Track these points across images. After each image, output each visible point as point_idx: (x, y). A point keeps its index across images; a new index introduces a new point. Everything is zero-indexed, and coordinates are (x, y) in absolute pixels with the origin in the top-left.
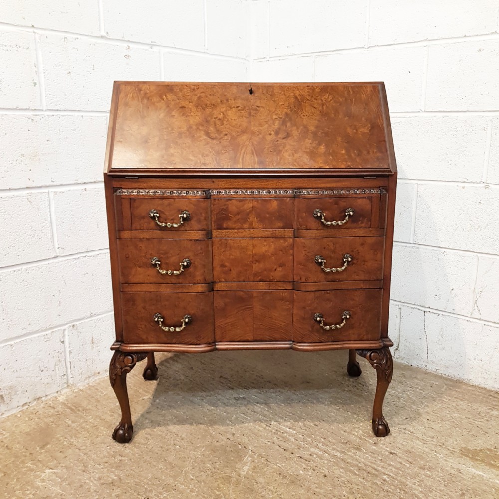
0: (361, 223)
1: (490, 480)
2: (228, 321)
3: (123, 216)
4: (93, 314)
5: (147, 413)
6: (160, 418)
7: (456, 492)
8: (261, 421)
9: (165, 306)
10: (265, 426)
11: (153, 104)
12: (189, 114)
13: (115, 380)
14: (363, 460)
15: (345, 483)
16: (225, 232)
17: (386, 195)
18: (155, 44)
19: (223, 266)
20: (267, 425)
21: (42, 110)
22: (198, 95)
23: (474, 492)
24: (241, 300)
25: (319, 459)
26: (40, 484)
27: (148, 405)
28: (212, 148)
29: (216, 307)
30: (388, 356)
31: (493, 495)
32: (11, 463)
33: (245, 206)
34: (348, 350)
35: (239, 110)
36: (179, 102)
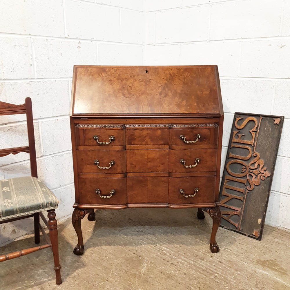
0: (205, 142)
1: (272, 277)
2: (134, 192)
3: (80, 138)
4: (61, 185)
5: (91, 239)
6: (98, 242)
7: (253, 283)
8: (151, 244)
9: (101, 185)
10: (153, 247)
11: (95, 78)
12: (114, 84)
13: (75, 223)
14: (205, 266)
15: (195, 278)
16: (133, 146)
17: (218, 127)
18: (93, 39)
19: (132, 164)
20: (154, 246)
21: (35, 79)
22: (119, 73)
23: (263, 283)
24: (141, 181)
25: (182, 265)
26: (38, 277)
27: (91, 234)
28: (126, 102)
29: (128, 185)
30: (219, 211)
31: (273, 285)
32: (21, 266)
33: (144, 133)
34: (198, 208)
35: (140, 82)
36: (109, 77)
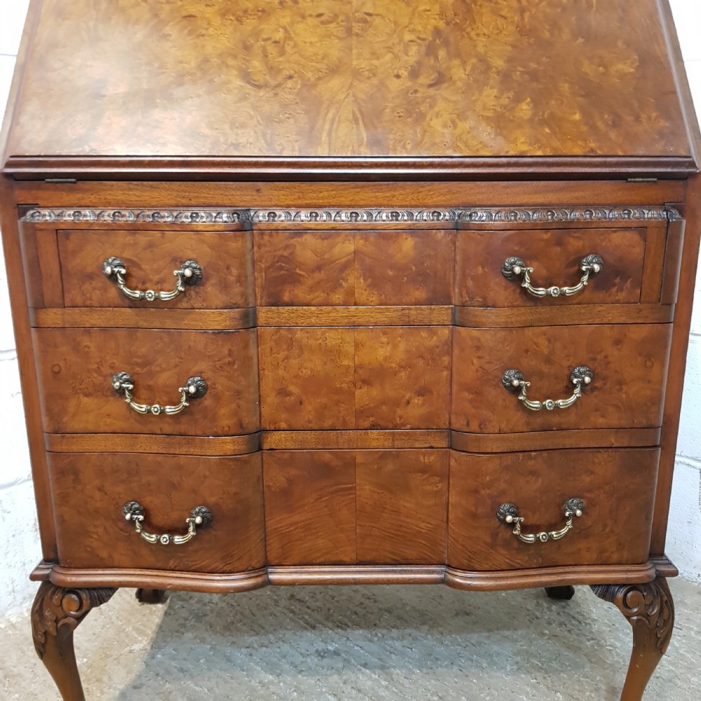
0: (617, 292)
2: (296, 518)
3: (40, 274)
9: (149, 485)
11: (122, 10)
12: (204, 32)
13: (43, 645)
16: (288, 312)
17: (681, 223)
19: (283, 392)
24: (326, 470)
28: (255, 108)
29: (269, 487)
30: (665, 599)
33: (337, 250)
35: (323, 23)
36: (182, 6)
